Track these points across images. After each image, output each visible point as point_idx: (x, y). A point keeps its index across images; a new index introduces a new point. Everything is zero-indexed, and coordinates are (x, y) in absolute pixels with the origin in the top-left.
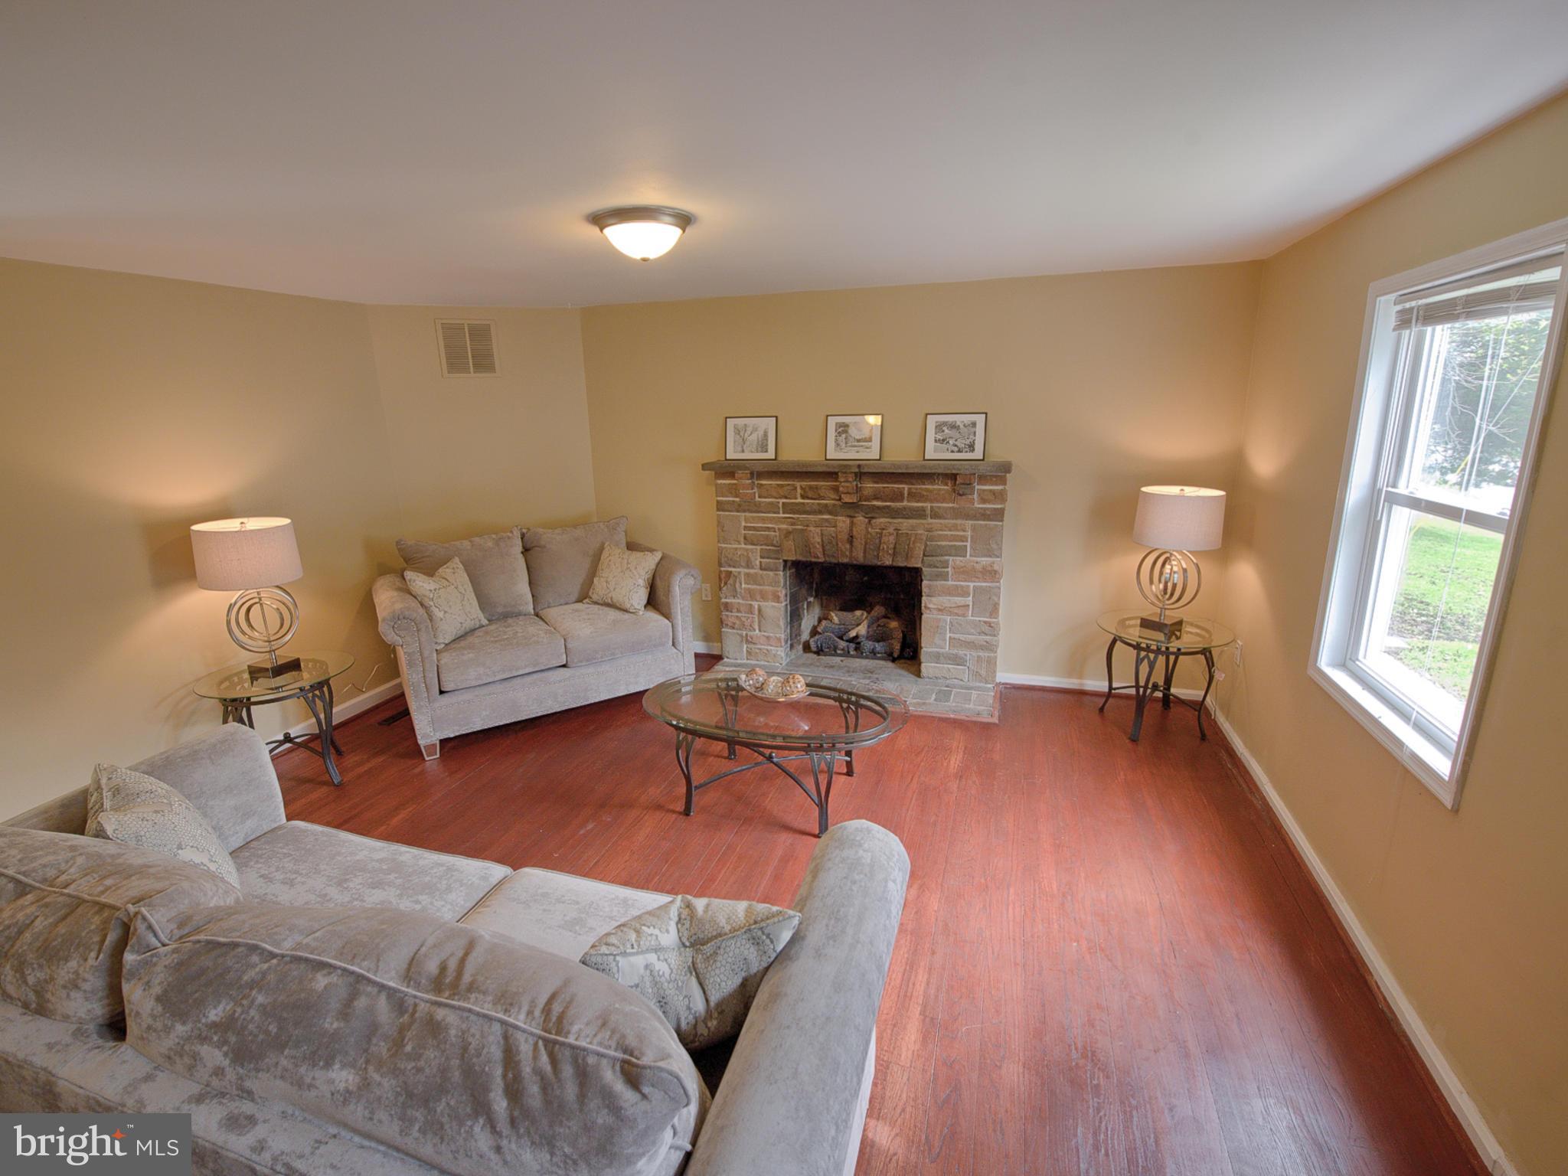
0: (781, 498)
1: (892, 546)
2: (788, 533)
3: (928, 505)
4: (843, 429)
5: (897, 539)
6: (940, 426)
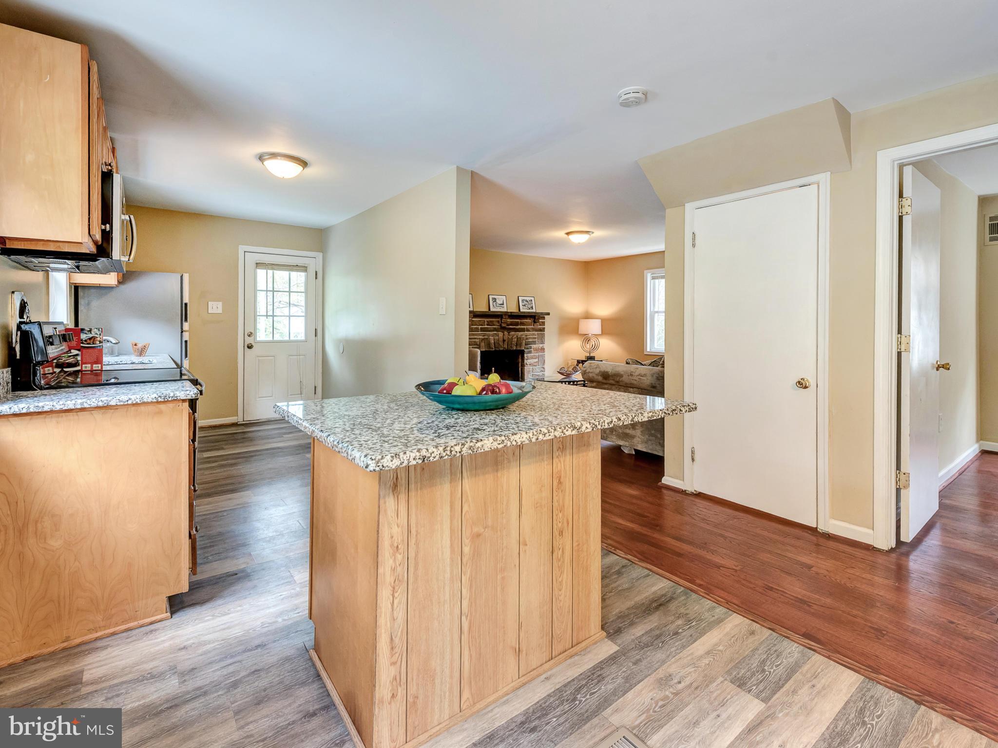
0: (480, 325)
1: (516, 342)
2: (482, 340)
3: (525, 327)
4: (495, 300)
5: (517, 340)
6: (523, 301)
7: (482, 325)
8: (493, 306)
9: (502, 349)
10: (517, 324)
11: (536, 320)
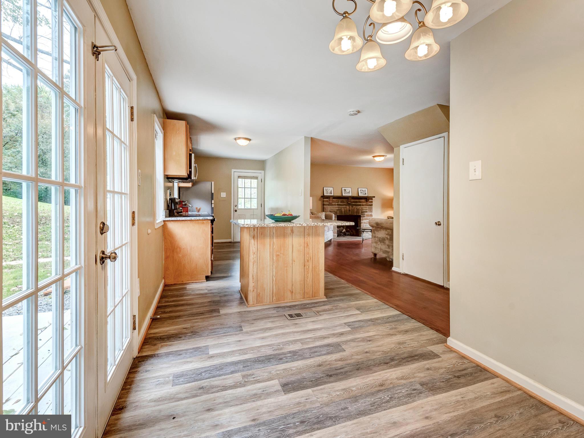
0: (337, 203)
1: (356, 211)
2: (338, 210)
3: (361, 204)
4: (345, 190)
6: (361, 190)
8: (344, 193)
9: (348, 214)
11: (367, 200)
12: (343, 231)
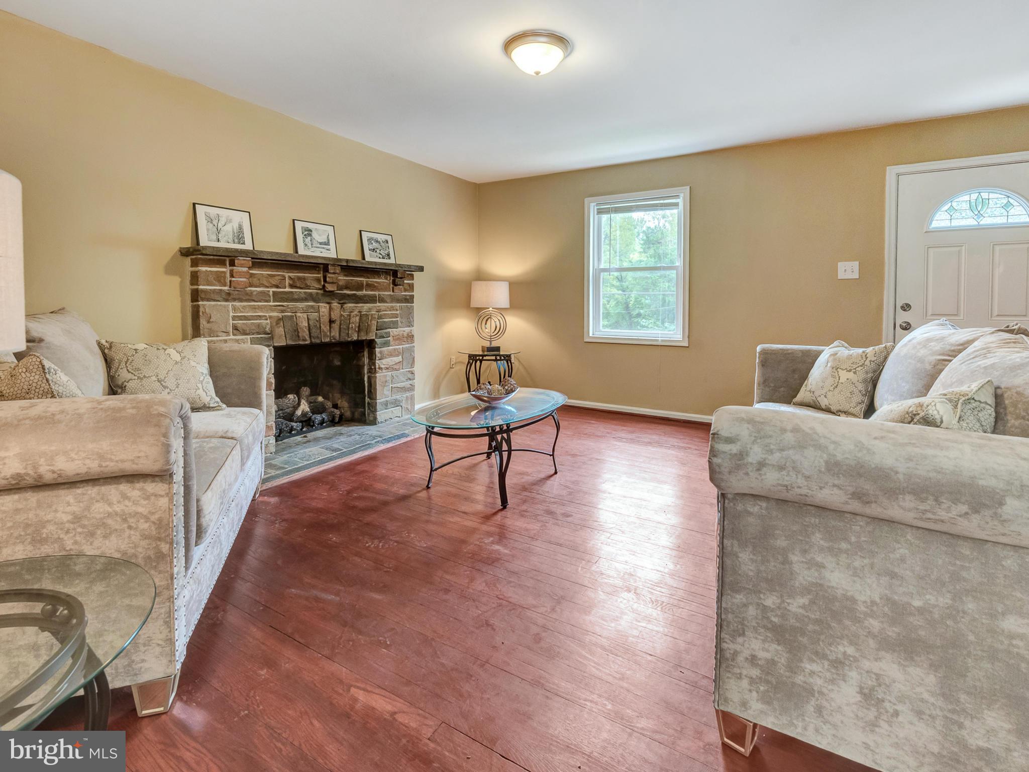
0: (271, 287)
1: (358, 325)
2: (279, 320)
3: (377, 293)
4: (308, 232)
5: (360, 319)
6: (370, 240)
7: (277, 287)
8: (306, 245)
9: (327, 340)
10: (360, 287)
11: (397, 280)
12: (299, 412)
